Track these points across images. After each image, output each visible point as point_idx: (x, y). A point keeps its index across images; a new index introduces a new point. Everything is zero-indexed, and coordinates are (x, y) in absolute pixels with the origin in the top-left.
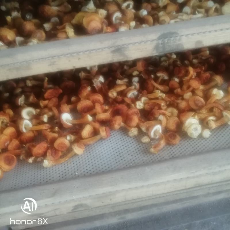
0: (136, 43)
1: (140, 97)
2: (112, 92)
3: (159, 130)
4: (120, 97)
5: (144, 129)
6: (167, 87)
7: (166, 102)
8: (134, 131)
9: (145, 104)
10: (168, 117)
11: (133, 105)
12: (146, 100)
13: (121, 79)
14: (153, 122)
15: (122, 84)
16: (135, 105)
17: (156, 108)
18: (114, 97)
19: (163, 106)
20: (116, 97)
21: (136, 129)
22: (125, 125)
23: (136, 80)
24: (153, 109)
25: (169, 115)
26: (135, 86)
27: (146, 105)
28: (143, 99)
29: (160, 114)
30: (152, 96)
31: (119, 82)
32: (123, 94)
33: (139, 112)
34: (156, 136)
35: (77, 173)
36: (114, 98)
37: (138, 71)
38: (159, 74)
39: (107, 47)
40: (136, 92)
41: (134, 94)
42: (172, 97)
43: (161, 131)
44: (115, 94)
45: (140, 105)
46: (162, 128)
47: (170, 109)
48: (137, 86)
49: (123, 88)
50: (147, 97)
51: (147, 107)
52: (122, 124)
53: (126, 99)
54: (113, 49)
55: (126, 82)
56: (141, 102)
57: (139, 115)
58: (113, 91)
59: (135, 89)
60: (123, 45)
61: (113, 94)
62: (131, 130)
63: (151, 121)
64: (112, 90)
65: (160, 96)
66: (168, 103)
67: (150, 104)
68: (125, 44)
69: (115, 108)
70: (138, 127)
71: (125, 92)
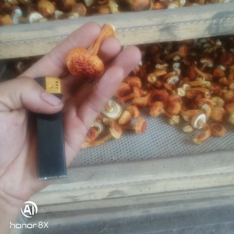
0: (187, 22)
1: (181, 84)
2: (151, 76)
3: (203, 120)
4: (160, 82)
5: (186, 118)
6: (211, 76)
7: (210, 91)
8: (175, 119)
9: (187, 91)
10: (213, 107)
11: (174, 91)
12: (187, 88)
13: (161, 64)
14: (196, 111)
15: (162, 68)
16: (177, 92)
17: (199, 96)
18: (153, 81)
19: (207, 95)
20: (156, 82)
21: (178, 117)
22: (166, 112)
23: (176, 65)
24: (196, 97)
25: (214, 105)
26: (176, 72)
27: (189, 93)
28: (185, 86)
29: (204, 103)
30: (194, 83)
31: (159, 66)
32: (163, 79)
33: (181, 99)
34: (200, 126)
35: (114, 158)
36: (153, 83)
37: (179, 56)
38: (203, 61)
39: (156, 25)
40: (176, 78)
41: (174, 80)
42: (217, 86)
43: (204, 121)
44: (154, 79)
45: (181, 92)
46: (206, 118)
47: (215, 99)
48: (179, 71)
49: (163, 73)
50: (189, 84)
51: (189, 95)
52: (163, 111)
53: (166, 85)
54: (162, 27)
55: (165, 67)
56: (183, 90)
57: (181, 102)
58: (153, 75)
59: (176, 74)
60: (173, 23)
61: (152, 78)
62: (173, 117)
63: (194, 110)
64: (151, 74)
65: (204, 84)
66: (212, 92)
67: (193, 92)
68: (176, 23)
69: (155, 94)
70: (180, 114)
71: (165, 77)
